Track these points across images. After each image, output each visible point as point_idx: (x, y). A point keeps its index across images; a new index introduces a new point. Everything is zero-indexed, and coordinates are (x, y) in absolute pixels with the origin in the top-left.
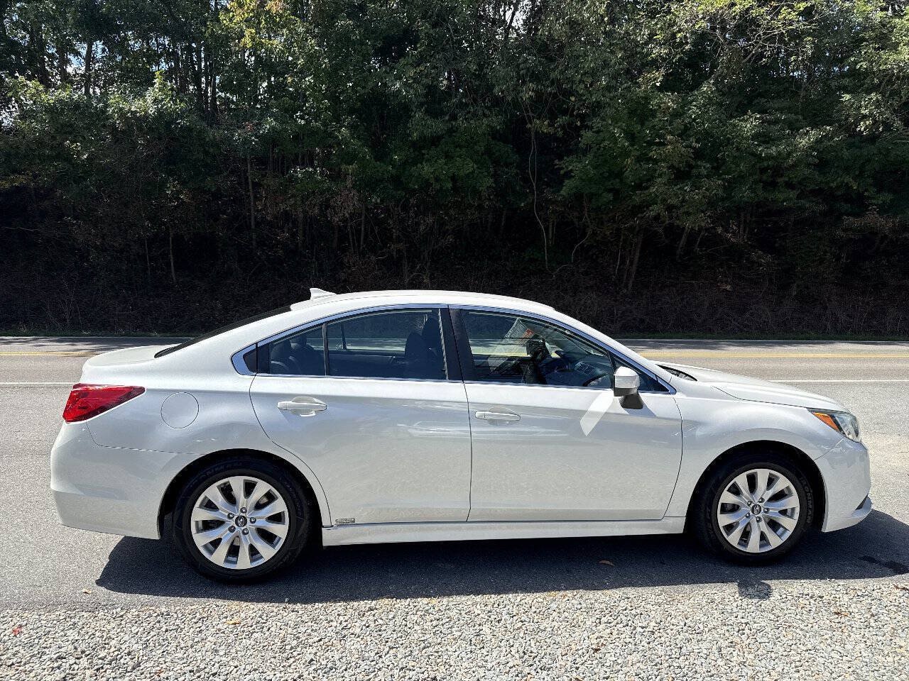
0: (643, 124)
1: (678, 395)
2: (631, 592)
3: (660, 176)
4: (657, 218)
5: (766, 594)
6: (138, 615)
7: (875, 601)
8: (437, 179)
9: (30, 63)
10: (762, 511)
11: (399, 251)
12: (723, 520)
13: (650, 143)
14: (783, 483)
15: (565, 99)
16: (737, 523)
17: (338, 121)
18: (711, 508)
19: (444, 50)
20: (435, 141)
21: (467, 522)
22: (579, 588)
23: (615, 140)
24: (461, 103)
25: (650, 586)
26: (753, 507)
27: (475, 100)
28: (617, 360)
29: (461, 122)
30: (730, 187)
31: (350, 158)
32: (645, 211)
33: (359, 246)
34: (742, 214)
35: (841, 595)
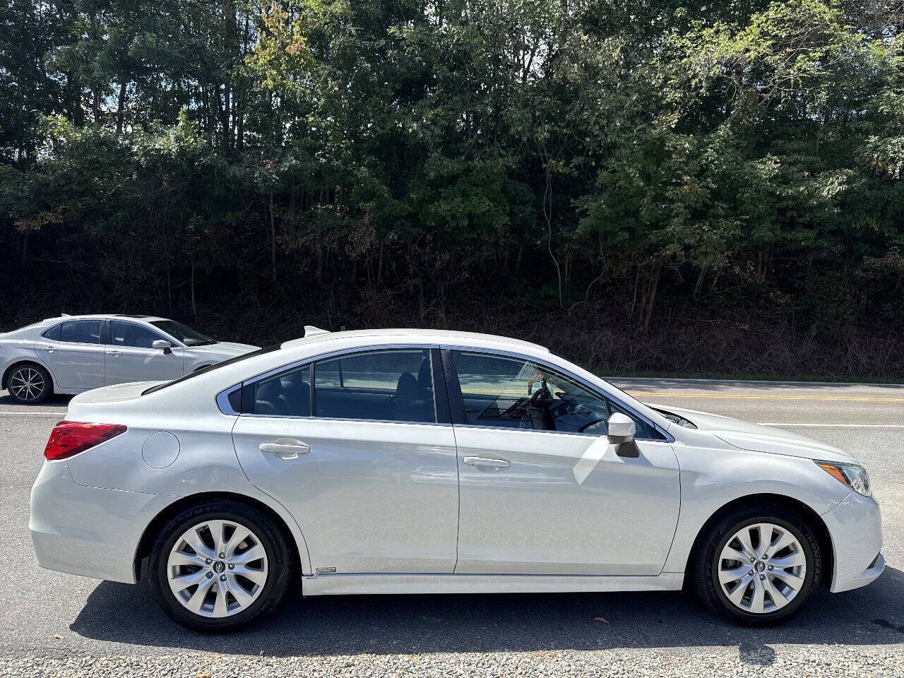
0: (658, 165)
1: (677, 444)
2: (625, 653)
3: (677, 215)
4: (674, 257)
5: (769, 660)
6: (107, 664)
7: (887, 670)
8: (454, 217)
9: (67, 103)
10: (766, 568)
11: (416, 286)
12: (725, 577)
13: (665, 184)
14: (788, 539)
15: (580, 140)
16: (740, 581)
17: (359, 160)
18: (711, 564)
19: (461, 92)
20: (452, 179)
21: (453, 574)
22: (570, 648)
23: (630, 180)
24: (478, 144)
25: (644, 647)
26: (757, 564)
27: (492, 141)
28: (613, 406)
29: (477, 163)
30: (748, 227)
31: (369, 195)
32: (661, 250)
33: (376, 281)
34: (760, 255)
35: (850, 663)
